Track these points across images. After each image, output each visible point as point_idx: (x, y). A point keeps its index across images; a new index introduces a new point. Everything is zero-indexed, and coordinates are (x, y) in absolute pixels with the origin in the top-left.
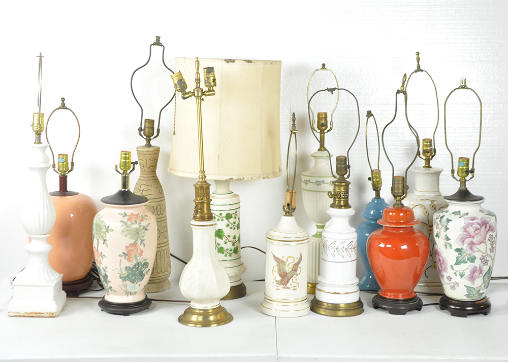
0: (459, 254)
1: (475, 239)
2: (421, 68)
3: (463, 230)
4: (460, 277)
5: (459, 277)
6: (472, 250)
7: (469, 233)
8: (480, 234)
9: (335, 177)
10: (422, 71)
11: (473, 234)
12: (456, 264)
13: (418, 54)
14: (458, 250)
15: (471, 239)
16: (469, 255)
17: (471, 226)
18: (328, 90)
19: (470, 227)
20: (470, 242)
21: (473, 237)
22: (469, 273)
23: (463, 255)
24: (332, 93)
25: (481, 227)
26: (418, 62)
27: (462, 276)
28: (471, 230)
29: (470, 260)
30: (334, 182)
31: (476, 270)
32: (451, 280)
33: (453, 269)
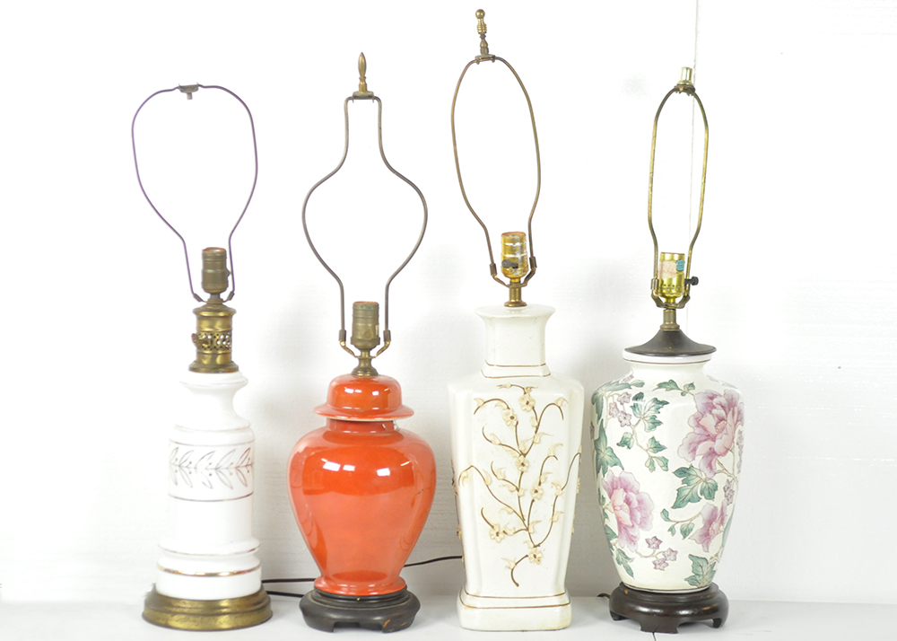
0: (683, 482)
1: (717, 441)
2: (491, 52)
3: (693, 423)
4: (682, 537)
5: (679, 535)
6: (711, 468)
7: (705, 430)
8: (725, 431)
9: (199, 299)
10: (494, 58)
11: (713, 431)
12: (675, 507)
13: (481, 14)
14: (682, 472)
15: (709, 444)
16: (705, 481)
17: (710, 412)
18: (183, 89)
19: (708, 414)
20: (707, 450)
21: (714, 439)
22: (702, 525)
23: (692, 482)
24: (190, 97)
25: (727, 414)
26: (483, 36)
27: (685, 533)
28: (709, 421)
29: (706, 492)
30: (197, 312)
31: (716, 516)
32: (658, 547)
33: (667, 519)
